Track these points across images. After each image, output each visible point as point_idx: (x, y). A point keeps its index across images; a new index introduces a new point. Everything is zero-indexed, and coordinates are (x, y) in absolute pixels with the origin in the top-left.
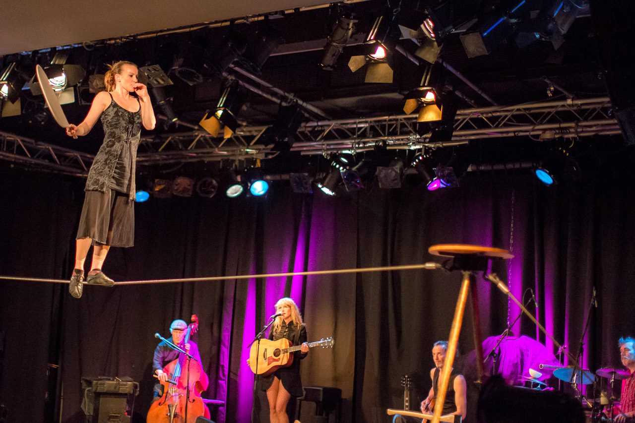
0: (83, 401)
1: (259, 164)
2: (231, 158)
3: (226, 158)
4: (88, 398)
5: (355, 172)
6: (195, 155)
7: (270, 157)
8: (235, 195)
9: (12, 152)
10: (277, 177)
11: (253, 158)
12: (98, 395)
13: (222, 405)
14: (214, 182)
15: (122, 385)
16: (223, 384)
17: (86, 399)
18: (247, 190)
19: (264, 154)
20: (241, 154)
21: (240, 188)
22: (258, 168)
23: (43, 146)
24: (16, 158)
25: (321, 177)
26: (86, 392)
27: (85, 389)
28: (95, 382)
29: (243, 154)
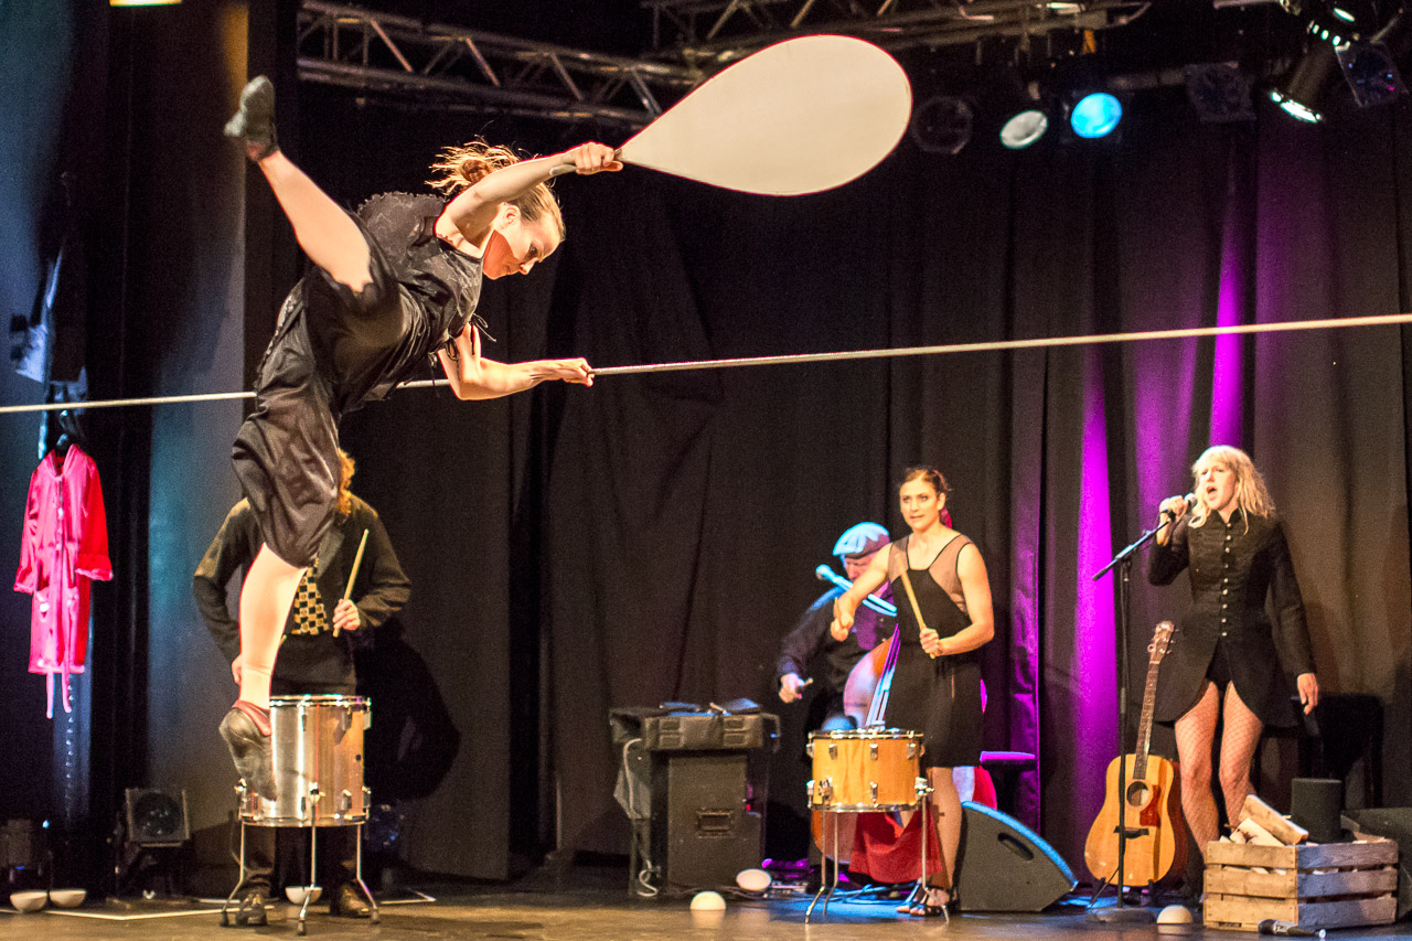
0: (620, 779)
1: (1090, 43)
2: (1008, 32)
3: (991, 32)
4: (632, 769)
5: (1378, 47)
6: (897, 30)
7: (1123, 21)
8: (1028, 141)
9: (357, 61)
10: (1149, 81)
11: (1072, 28)
12: (661, 758)
13: (1028, 765)
14: (962, 108)
15: (730, 724)
16: (1027, 700)
17: (627, 773)
18: (1059, 124)
19: (1104, 14)
20: (1035, 20)
21: (1041, 120)
22: (1089, 56)
23: (448, 37)
24: (369, 79)
25: (1279, 68)
26: (625, 752)
27: (621, 746)
28: (648, 722)
29: (1042, 17)
